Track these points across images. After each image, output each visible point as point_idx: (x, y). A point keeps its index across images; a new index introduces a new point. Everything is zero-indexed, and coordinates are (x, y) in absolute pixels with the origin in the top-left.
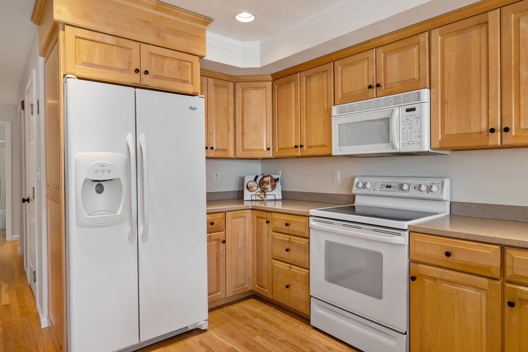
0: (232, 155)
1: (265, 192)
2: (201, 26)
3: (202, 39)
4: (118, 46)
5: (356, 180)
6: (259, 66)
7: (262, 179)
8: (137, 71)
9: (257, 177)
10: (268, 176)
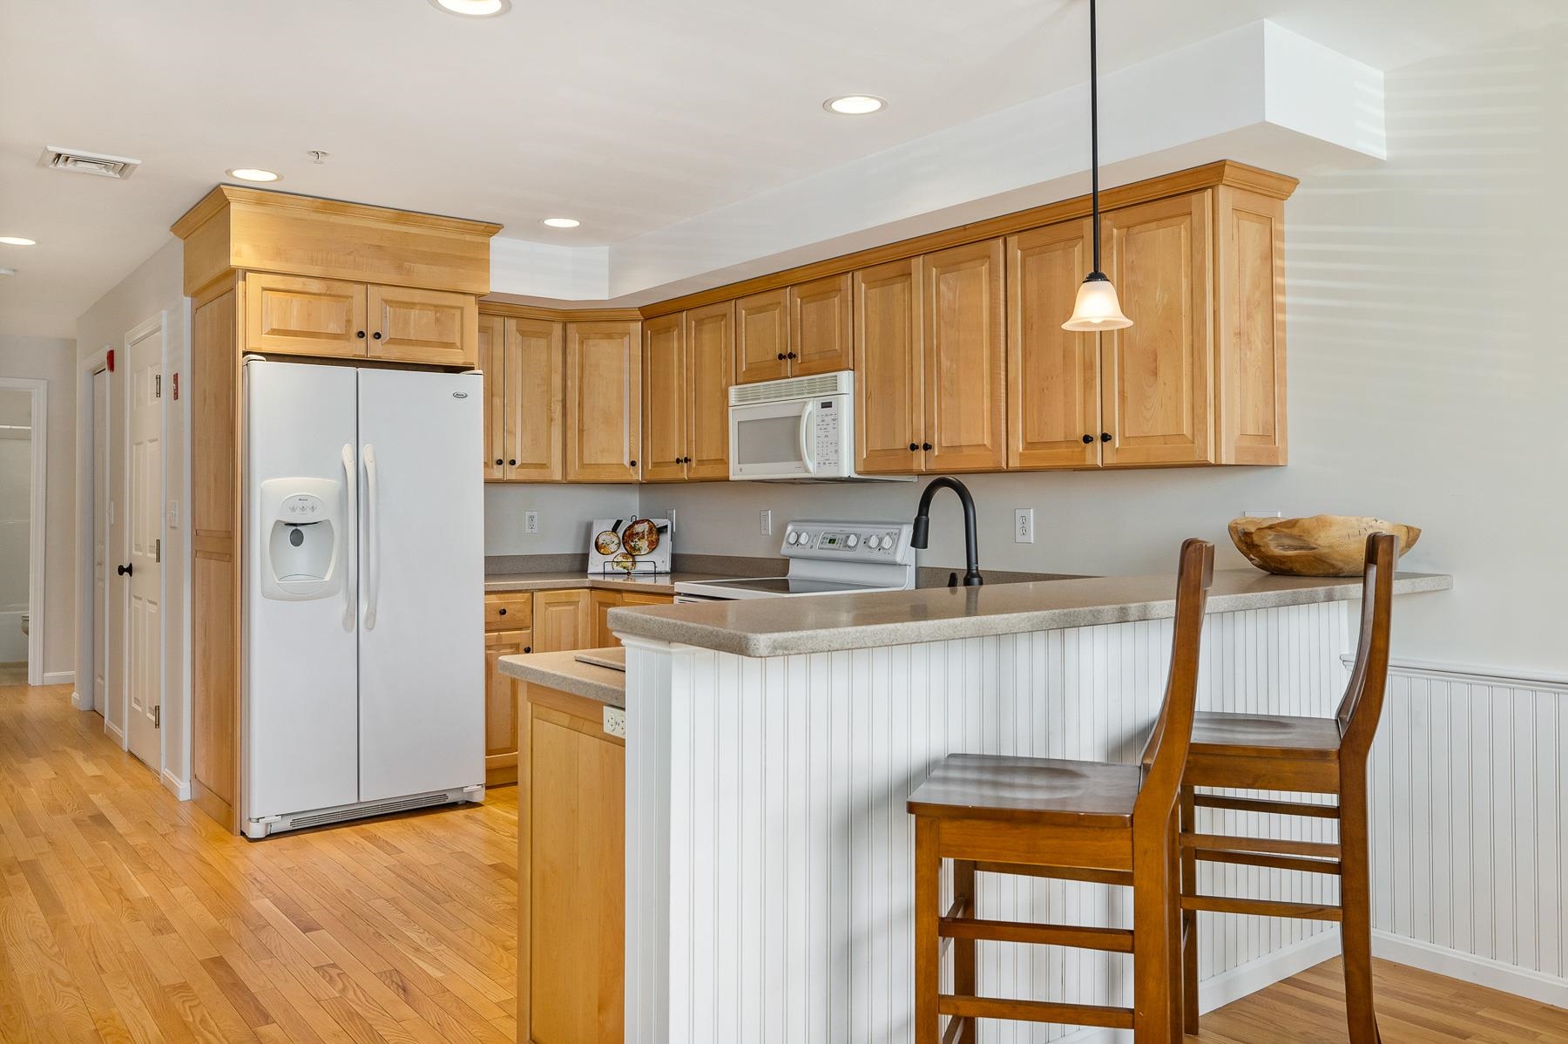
0: (558, 476)
1: (633, 556)
2: (479, 239)
3: (482, 264)
4: (330, 295)
5: (790, 528)
6: (607, 298)
7: (631, 527)
8: (361, 335)
9: (619, 523)
10: (642, 521)
